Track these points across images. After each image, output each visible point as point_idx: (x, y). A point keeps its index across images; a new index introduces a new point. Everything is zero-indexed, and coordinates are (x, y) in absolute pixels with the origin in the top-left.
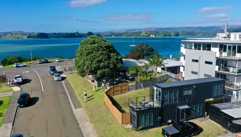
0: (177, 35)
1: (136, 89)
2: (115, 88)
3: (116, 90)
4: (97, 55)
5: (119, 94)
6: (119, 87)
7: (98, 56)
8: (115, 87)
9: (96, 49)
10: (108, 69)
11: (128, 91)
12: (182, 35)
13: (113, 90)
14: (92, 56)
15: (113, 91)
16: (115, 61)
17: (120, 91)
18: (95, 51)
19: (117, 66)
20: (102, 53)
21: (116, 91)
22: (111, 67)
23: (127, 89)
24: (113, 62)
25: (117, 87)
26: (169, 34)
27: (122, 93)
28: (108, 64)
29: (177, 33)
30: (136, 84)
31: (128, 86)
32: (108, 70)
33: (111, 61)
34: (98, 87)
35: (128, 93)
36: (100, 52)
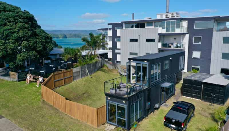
0: (65, 37)
1: (81, 77)
2: (56, 76)
3: (58, 79)
4: (15, 28)
5: (63, 86)
6: (61, 75)
7: (16, 30)
8: (57, 74)
9: (12, 19)
10: (34, 51)
11: (73, 80)
12: (69, 37)
13: (54, 79)
14: (6, 30)
15: (54, 82)
16: (43, 41)
17: (63, 80)
18: (10, 22)
19: (47, 47)
20: (22, 26)
21: (58, 81)
22: (38, 49)
23: (71, 77)
24: (41, 42)
25: (59, 76)
26: (57, 36)
27: (66, 84)
28: (34, 44)
29: (65, 35)
30: (81, 70)
31: (73, 73)
32: (35, 53)
33: (38, 40)
34: (19, 81)
35: (73, 82)
36: (19, 25)
